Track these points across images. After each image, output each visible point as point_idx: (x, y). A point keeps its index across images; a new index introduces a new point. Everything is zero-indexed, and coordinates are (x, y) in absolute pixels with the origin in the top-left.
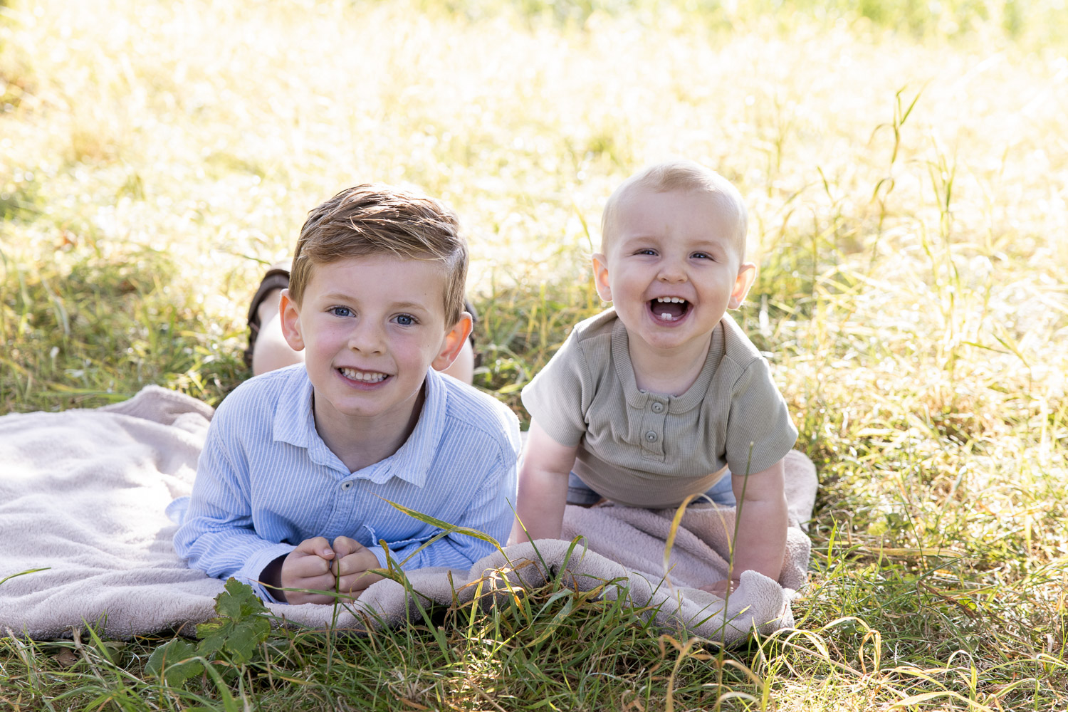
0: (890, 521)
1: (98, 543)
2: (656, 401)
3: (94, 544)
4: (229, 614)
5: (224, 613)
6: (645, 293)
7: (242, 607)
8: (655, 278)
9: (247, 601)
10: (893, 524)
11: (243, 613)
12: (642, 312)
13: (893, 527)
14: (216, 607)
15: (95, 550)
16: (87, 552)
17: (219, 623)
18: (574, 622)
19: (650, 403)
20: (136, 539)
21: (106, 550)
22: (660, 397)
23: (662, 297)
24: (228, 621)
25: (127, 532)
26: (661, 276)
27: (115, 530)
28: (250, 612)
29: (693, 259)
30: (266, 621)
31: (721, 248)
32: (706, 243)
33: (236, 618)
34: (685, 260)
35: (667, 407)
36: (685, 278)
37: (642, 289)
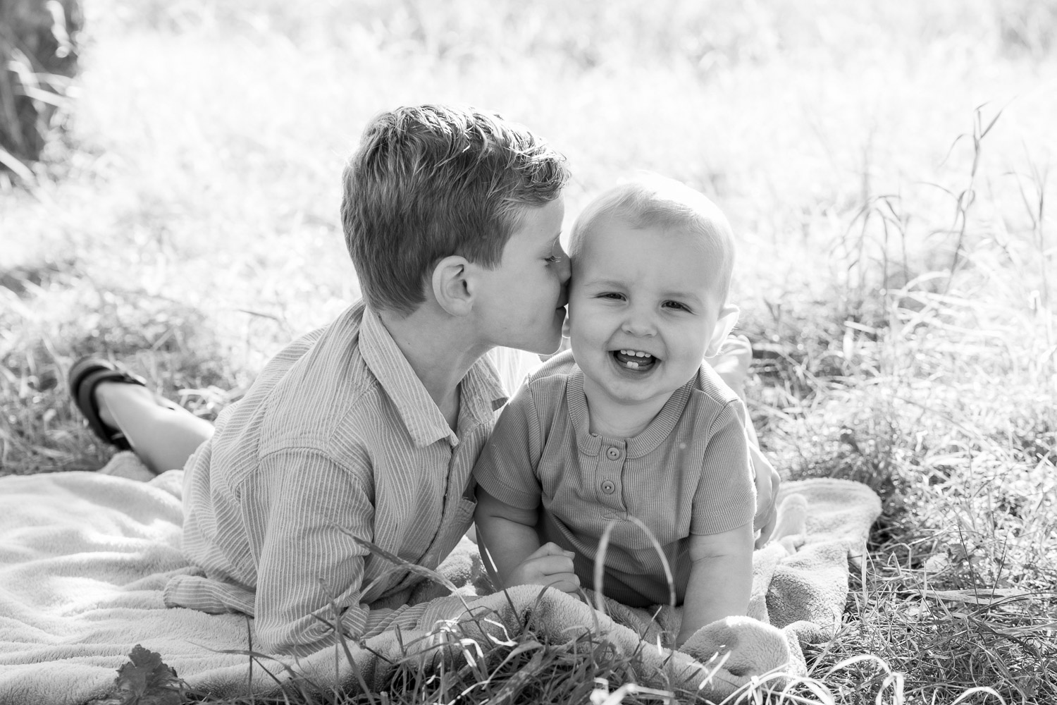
0: (950, 554)
1: (25, 617)
2: (611, 446)
3: (22, 618)
4: (132, 687)
5: (126, 686)
6: (608, 342)
7: (147, 678)
8: (619, 329)
9: (154, 671)
10: (954, 557)
11: (149, 686)
12: (604, 362)
13: (954, 561)
14: (117, 680)
15: (20, 623)
16: (9, 625)
17: (120, 698)
18: (539, 681)
19: (605, 448)
20: (75, 610)
21: (33, 624)
22: (614, 441)
23: (626, 350)
24: (131, 696)
25: (67, 603)
26: (626, 328)
27: (54, 601)
28: (156, 684)
29: (665, 309)
30: (176, 694)
31: (697, 300)
32: (680, 295)
33: (140, 692)
34: (656, 310)
35: (624, 452)
36: (654, 333)
37: (605, 337)
